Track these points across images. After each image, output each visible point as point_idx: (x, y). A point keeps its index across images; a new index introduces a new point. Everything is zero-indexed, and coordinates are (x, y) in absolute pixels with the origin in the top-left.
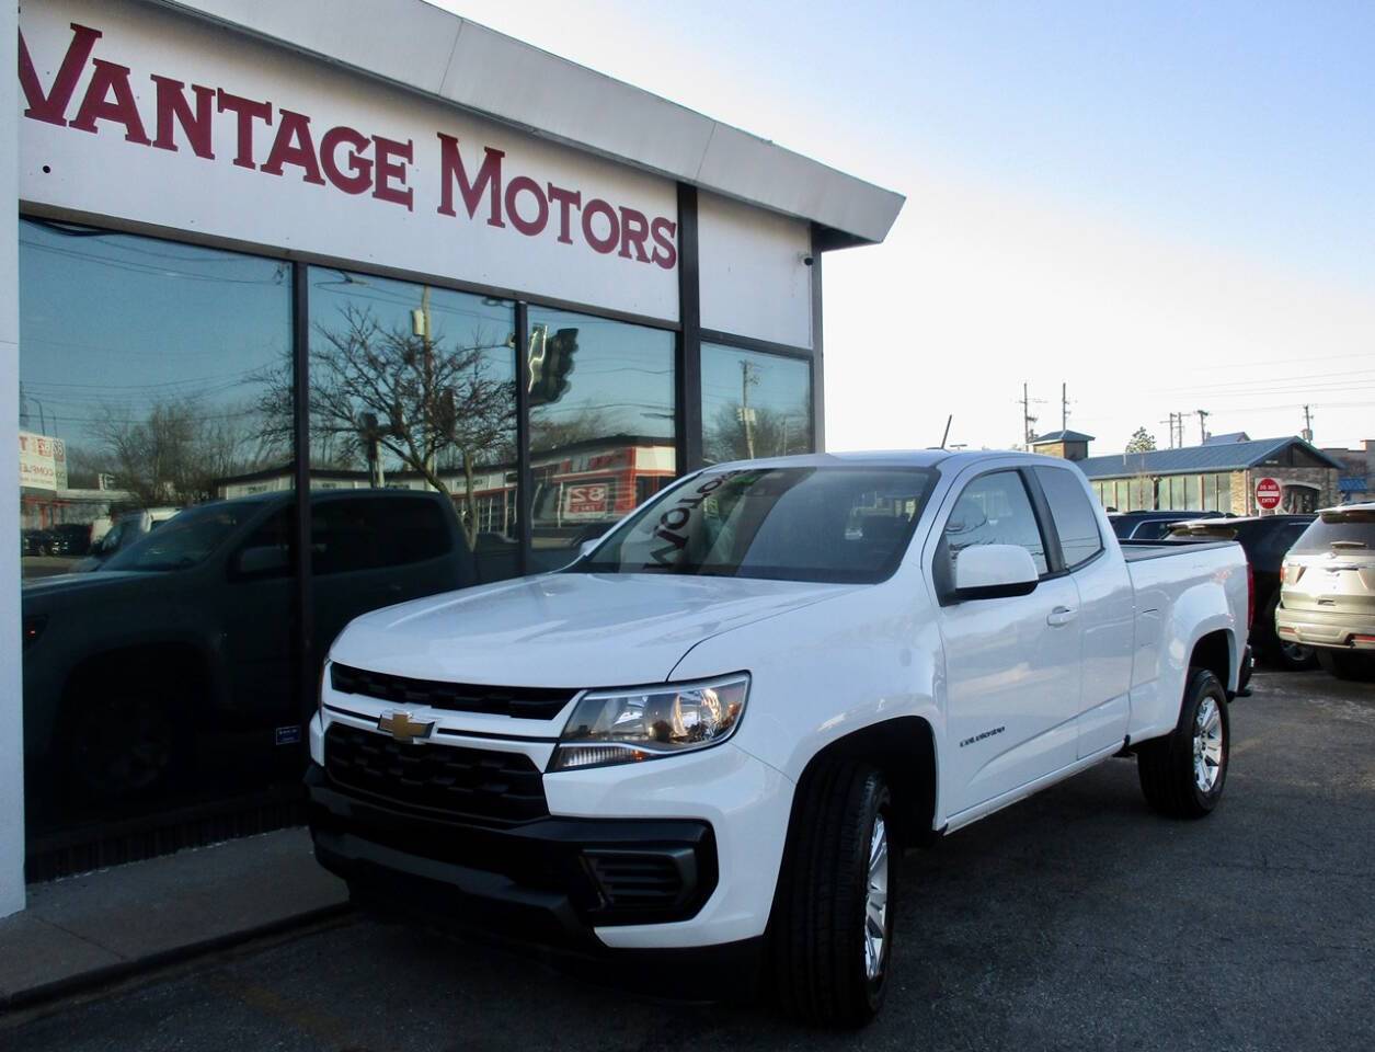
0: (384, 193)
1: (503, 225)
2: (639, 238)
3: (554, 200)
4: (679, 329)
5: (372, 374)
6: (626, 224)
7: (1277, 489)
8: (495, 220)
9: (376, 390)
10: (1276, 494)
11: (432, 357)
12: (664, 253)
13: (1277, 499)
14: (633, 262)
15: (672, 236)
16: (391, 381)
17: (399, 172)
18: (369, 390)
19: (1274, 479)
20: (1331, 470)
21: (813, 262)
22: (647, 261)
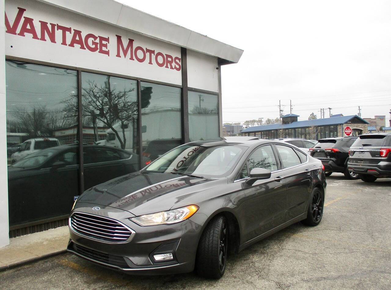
0: (101, 52)
1: (134, 60)
2: (171, 62)
3: (148, 53)
4: (182, 87)
5: (95, 100)
6: (167, 59)
7: (351, 130)
8: (132, 59)
9: (96, 104)
10: (350, 131)
11: (112, 95)
12: (178, 67)
13: (351, 133)
14: (169, 69)
15: (180, 62)
16: (101, 102)
17: (106, 46)
18: (94, 104)
19: (349, 127)
20: (366, 124)
21: (218, 69)
22: (173, 69)
